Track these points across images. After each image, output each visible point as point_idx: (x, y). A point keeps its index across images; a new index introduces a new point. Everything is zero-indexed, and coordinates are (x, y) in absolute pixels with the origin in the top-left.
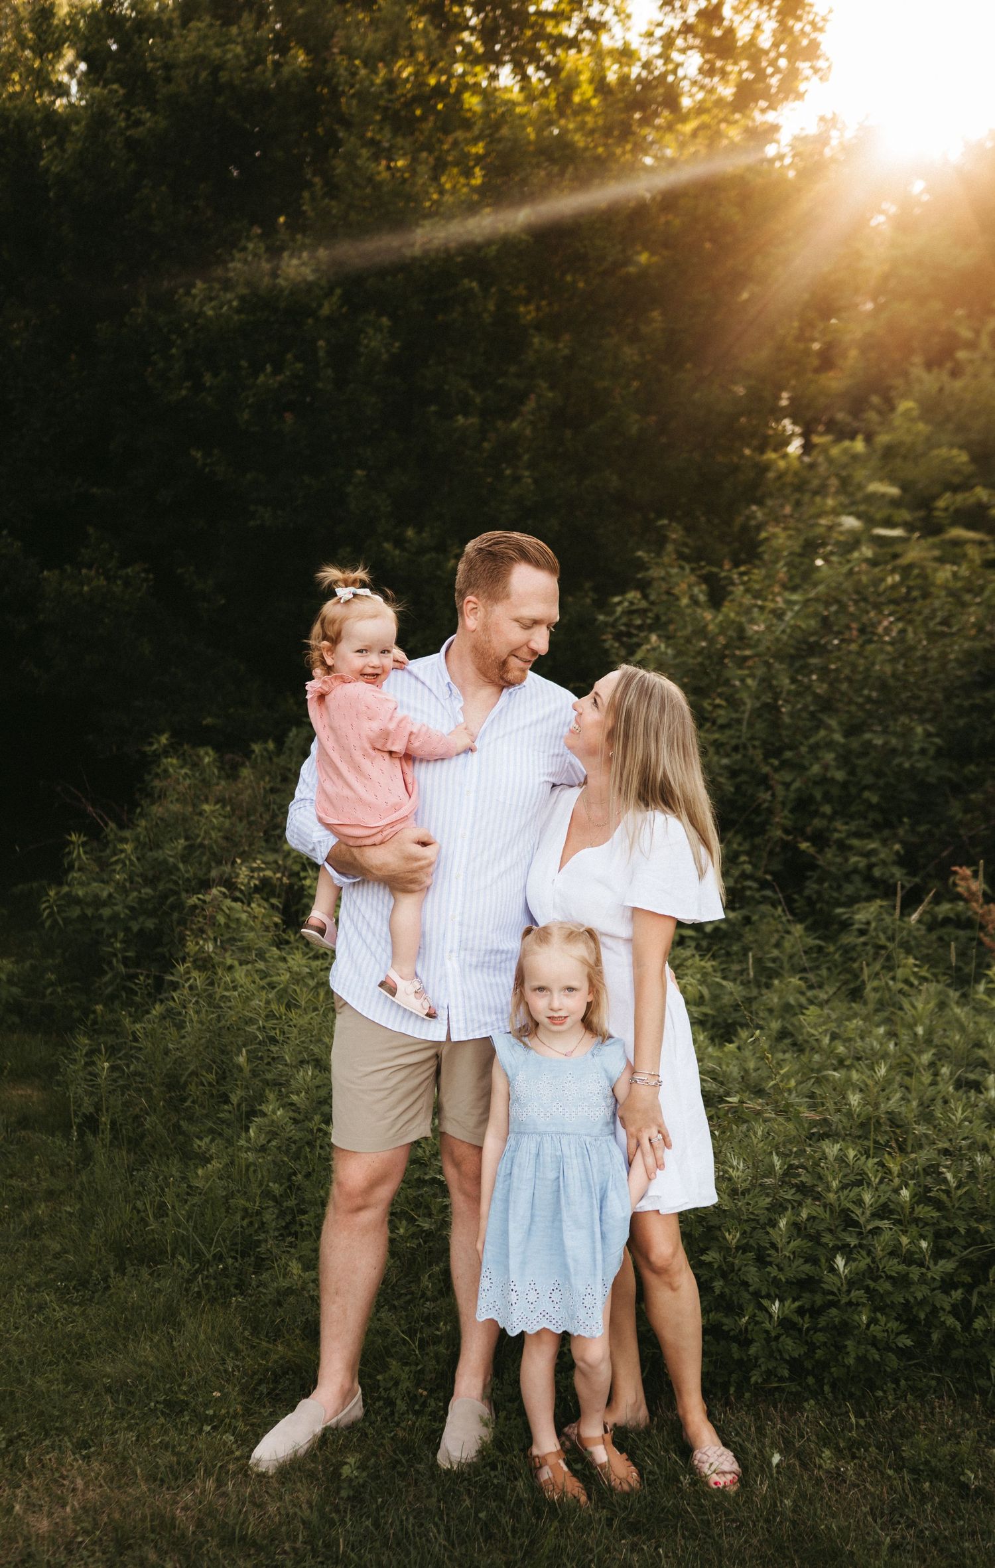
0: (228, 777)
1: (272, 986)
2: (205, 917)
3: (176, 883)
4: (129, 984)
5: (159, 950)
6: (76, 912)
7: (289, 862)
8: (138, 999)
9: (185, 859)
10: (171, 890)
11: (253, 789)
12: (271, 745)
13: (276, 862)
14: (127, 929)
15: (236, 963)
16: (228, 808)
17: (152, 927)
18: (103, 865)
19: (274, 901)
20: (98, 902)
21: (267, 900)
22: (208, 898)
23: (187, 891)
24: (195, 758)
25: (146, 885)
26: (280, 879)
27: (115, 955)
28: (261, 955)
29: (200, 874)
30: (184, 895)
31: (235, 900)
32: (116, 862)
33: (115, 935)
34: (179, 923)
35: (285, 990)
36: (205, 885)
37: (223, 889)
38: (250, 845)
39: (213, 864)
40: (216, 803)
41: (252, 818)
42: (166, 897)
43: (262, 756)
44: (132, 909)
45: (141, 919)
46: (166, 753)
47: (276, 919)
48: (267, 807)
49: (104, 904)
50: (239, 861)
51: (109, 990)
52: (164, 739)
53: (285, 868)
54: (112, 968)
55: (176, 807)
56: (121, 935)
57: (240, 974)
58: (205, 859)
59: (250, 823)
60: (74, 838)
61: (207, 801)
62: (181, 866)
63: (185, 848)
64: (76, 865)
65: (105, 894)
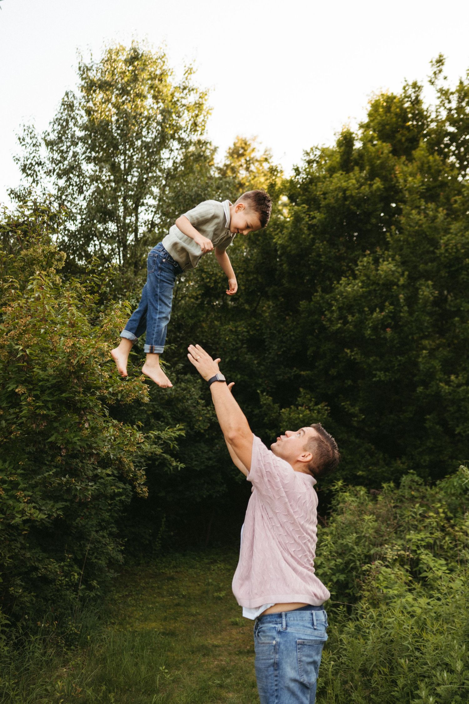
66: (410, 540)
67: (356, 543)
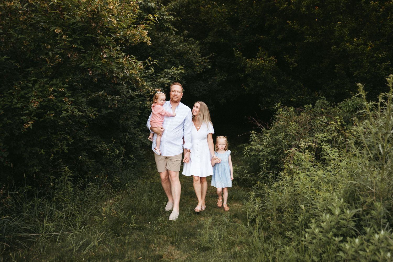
0: (298, 115)
1: (312, 180)
2: (290, 157)
3: (282, 146)
4: (268, 175)
5: (277, 165)
6: (253, 153)
7: (317, 140)
8: (270, 180)
9: (285, 138)
10: (281, 148)
11: (306, 118)
12: (311, 106)
13: (313, 140)
14: (268, 159)
15: (300, 172)
16: (298, 124)
17: (275, 158)
18: (261, 140)
19: (312, 152)
20: (259, 151)
21: (310, 152)
22: (291, 151)
23: (285, 148)
24: (288, 110)
25: (273, 146)
26: (314, 146)
27: (264, 166)
28: (308, 170)
29: (289, 143)
30: (284, 150)
31: (300, 152)
32: (265, 139)
33: (264, 160)
34: (283, 158)
35: (317, 182)
36: (290, 147)
37: (296, 148)
38: (305, 134)
39: (293, 140)
40: (294, 122)
41: (305, 127)
42: (279, 150)
43: (308, 109)
44: (269, 153)
45: (271, 156)
46: (280, 108)
47: (314, 159)
48: (310, 124)
49: (261, 151)
50: (301, 140)
51: (262, 176)
52: (279, 104)
53: (316, 142)
54: (263, 170)
55: (282, 123)
56: (266, 161)
57: (302, 175)
58: (291, 138)
59: (305, 128)
60: (253, 132)
61: (291, 121)
62: (283, 140)
63: (285, 135)
64: (253, 140)
65: (261, 149)
66: (317, 138)
67: (284, 138)
